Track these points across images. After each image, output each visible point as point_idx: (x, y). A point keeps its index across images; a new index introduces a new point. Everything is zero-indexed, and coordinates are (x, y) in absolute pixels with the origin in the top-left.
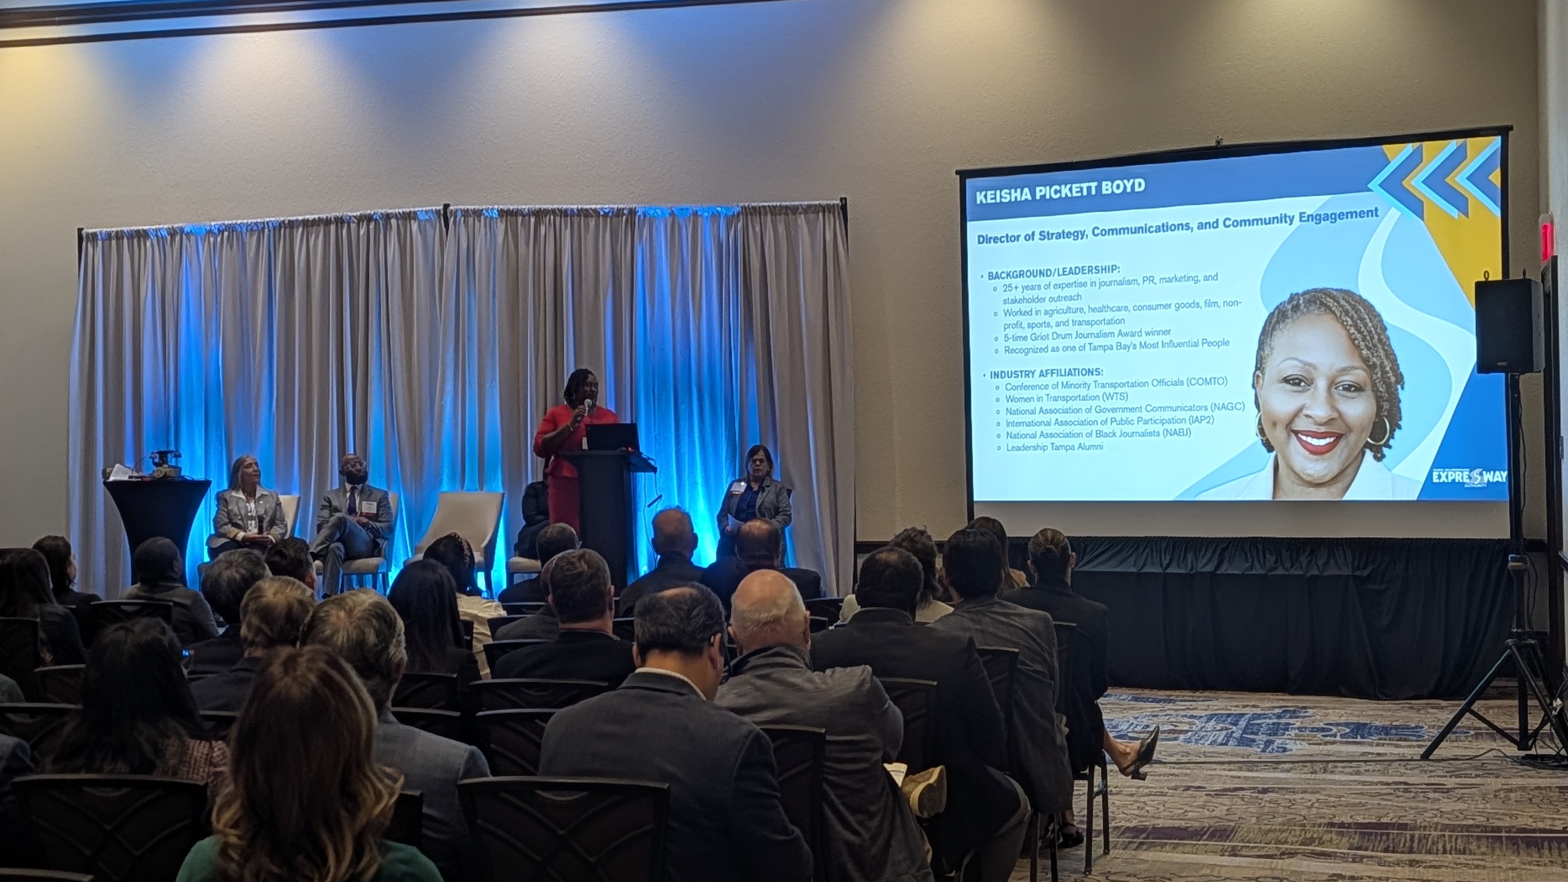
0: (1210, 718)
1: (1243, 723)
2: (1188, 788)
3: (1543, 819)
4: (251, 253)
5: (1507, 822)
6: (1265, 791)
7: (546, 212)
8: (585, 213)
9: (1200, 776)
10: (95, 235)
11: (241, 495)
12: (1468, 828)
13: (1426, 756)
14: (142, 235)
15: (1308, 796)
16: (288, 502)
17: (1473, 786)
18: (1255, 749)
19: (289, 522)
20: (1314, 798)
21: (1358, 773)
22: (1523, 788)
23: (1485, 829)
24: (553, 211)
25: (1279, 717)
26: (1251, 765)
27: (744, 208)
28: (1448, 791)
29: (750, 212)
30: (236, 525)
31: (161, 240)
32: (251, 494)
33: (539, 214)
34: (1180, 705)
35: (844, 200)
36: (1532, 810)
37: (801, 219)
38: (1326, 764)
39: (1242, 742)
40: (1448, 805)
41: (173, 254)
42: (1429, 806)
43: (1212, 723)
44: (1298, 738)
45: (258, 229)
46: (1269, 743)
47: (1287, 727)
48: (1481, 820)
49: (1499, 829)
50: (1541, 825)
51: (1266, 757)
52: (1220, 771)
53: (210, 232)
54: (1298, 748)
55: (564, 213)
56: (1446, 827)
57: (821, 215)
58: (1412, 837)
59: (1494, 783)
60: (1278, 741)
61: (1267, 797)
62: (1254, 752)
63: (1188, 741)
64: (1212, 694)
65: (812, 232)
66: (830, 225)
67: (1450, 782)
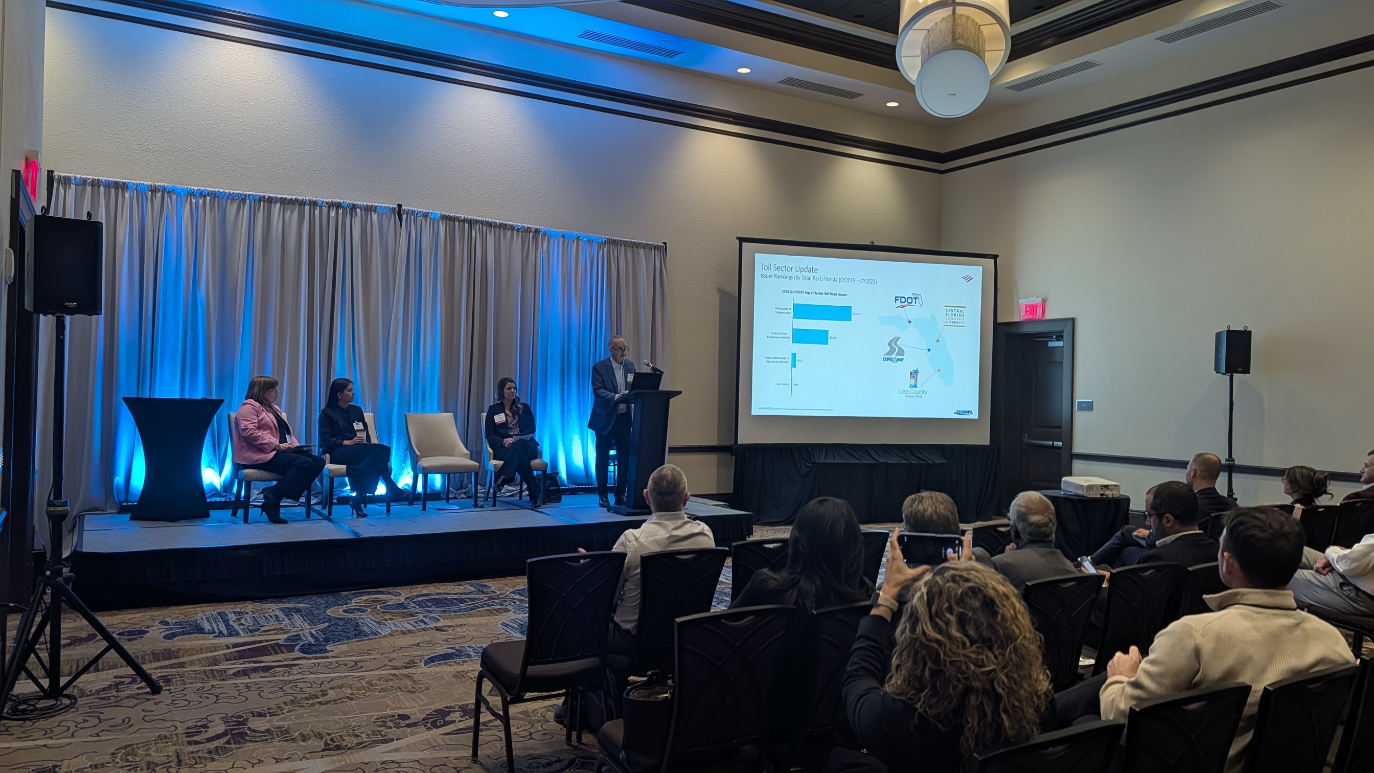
7: (477, 222)
8: (503, 226)
24: (482, 222)
27: (609, 239)
29: (611, 242)
33: (471, 223)
35: (666, 244)
37: (641, 251)
55: (490, 224)
57: (653, 250)
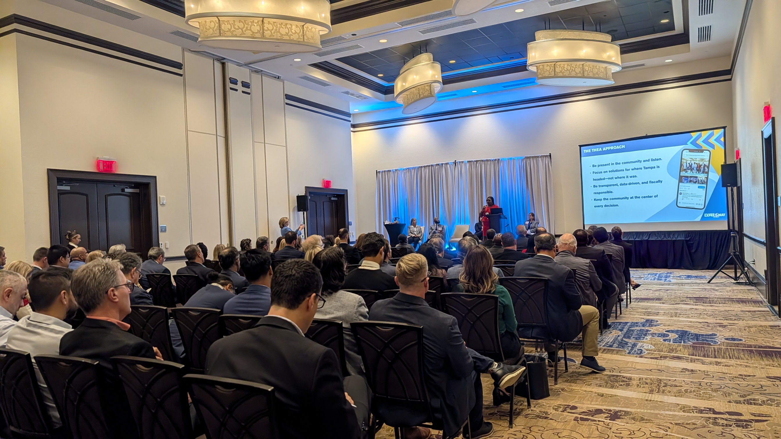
0: (649, 274)
1: (658, 275)
2: (647, 290)
3: (745, 296)
4: (413, 174)
5: (735, 297)
6: (668, 290)
7: (478, 161)
8: (487, 160)
9: (650, 287)
10: (380, 171)
11: (413, 227)
12: (725, 298)
13: (709, 282)
14: (390, 171)
15: (679, 291)
16: (423, 228)
17: (723, 289)
18: (662, 281)
19: (423, 232)
20: (681, 291)
21: (691, 286)
22: (737, 290)
23: (729, 299)
24: (480, 160)
25: (667, 274)
26: (663, 285)
28: (717, 290)
29: (527, 158)
30: (412, 233)
31: (393, 172)
32: (415, 226)
33: (477, 161)
34: (640, 272)
35: (550, 154)
36: (741, 294)
37: (540, 159)
38: (682, 284)
39: (658, 279)
40: (717, 293)
41: (396, 174)
42: (712, 293)
43: (650, 275)
44: (673, 279)
45: (414, 168)
46: (665, 280)
47: (669, 276)
48: (727, 297)
49: (733, 299)
50: (744, 298)
51: (666, 283)
52: (654, 286)
53: (404, 170)
54: (674, 281)
55: (482, 161)
56: (718, 298)
58: (710, 300)
59: (729, 289)
60: (668, 279)
61: (668, 291)
62: (662, 282)
63: (645, 279)
64: (648, 269)
65: (542, 162)
66: (547, 160)
67: (717, 288)
